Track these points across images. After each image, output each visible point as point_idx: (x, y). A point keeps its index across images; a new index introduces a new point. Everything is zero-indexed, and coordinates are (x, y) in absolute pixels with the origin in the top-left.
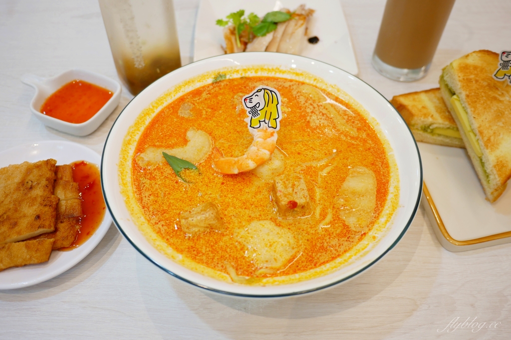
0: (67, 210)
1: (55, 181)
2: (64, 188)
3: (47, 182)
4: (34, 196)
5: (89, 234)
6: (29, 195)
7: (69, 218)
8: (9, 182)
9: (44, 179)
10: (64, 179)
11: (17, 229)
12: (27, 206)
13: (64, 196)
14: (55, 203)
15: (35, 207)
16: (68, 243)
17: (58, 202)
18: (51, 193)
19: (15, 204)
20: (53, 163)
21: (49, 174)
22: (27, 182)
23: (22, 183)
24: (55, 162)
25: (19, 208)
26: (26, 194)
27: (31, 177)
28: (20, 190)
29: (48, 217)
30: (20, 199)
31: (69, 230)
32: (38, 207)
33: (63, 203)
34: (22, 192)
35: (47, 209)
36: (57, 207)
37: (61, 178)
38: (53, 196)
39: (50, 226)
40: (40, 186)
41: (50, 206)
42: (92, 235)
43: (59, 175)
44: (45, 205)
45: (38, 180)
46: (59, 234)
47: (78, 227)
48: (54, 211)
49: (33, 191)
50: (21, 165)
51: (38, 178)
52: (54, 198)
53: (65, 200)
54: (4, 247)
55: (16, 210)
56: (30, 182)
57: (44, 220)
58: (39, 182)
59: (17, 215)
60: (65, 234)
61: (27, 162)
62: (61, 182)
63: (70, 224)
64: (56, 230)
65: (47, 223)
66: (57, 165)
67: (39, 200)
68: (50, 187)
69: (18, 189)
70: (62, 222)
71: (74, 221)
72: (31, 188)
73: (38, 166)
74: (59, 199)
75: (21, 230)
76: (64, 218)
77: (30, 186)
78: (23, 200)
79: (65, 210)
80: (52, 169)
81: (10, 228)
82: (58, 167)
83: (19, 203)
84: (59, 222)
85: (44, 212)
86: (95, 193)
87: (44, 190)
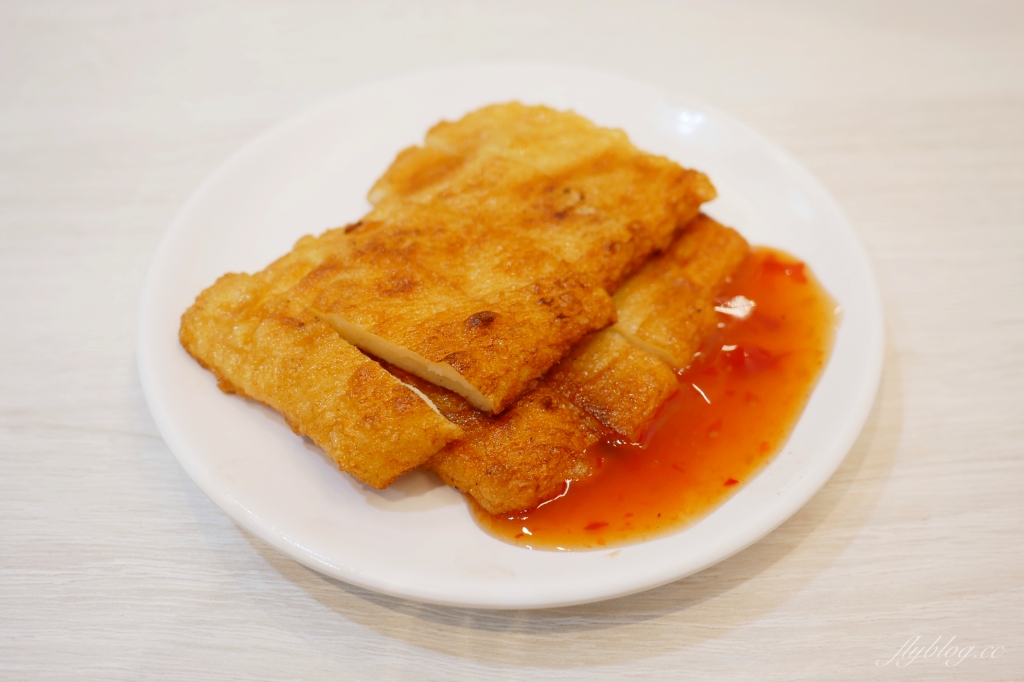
0: (602, 382)
1: (656, 255)
2: (664, 301)
3: (626, 236)
4: (544, 248)
5: (596, 530)
6: (534, 233)
7: (585, 414)
8: (520, 153)
9: (625, 220)
10: (692, 270)
11: (396, 306)
12: (497, 261)
13: (634, 328)
14: (584, 321)
15: (509, 283)
16: (497, 501)
17: (598, 325)
18: (607, 280)
19: (469, 230)
20: (701, 192)
21: (655, 215)
22: (567, 191)
23: (553, 184)
24: (711, 193)
25: (466, 248)
26: (528, 222)
27: (592, 184)
28: (525, 197)
29: (515, 347)
30: (498, 224)
31: (540, 454)
32: (519, 291)
33: (613, 345)
34: (525, 206)
35: (540, 316)
36: (580, 342)
37: (685, 263)
38: (600, 292)
39: (492, 383)
40: (594, 228)
41: (561, 316)
42: (601, 543)
43: (684, 250)
44: (546, 303)
45: (606, 207)
46: (497, 442)
47: (581, 469)
48: (558, 346)
49: (558, 228)
50: (600, 133)
51: (609, 201)
52: (600, 301)
53: (629, 341)
54: (302, 325)
55: (454, 249)
56: (575, 197)
57: (491, 348)
58: (603, 214)
59: (442, 264)
60: (514, 459)
61: (623, 135)
62: (672, 274)
63: (570, 435)
64: (502, 416)
65: (490, 366)
66: (706, 208)
67: (548, 269)
68: (622, 259)
69: (524, 190)
70: (548, 405)
71: (592, 438)
72: (561, 216)
73: (645, 168)
74: (611, 323)
75: (400, 318)
76: (572, 399)
77: (561, 208)
78: (500, 234)
79: (601, 374)
80: (682, 208)
81: (379, 287)
82: (703, 218)
83: (484, 235)
84: (540, 396)
85: (519, 319)
86: (749, 398)
87: (592, 255)
